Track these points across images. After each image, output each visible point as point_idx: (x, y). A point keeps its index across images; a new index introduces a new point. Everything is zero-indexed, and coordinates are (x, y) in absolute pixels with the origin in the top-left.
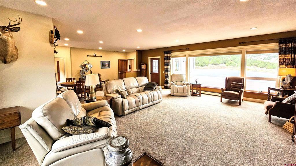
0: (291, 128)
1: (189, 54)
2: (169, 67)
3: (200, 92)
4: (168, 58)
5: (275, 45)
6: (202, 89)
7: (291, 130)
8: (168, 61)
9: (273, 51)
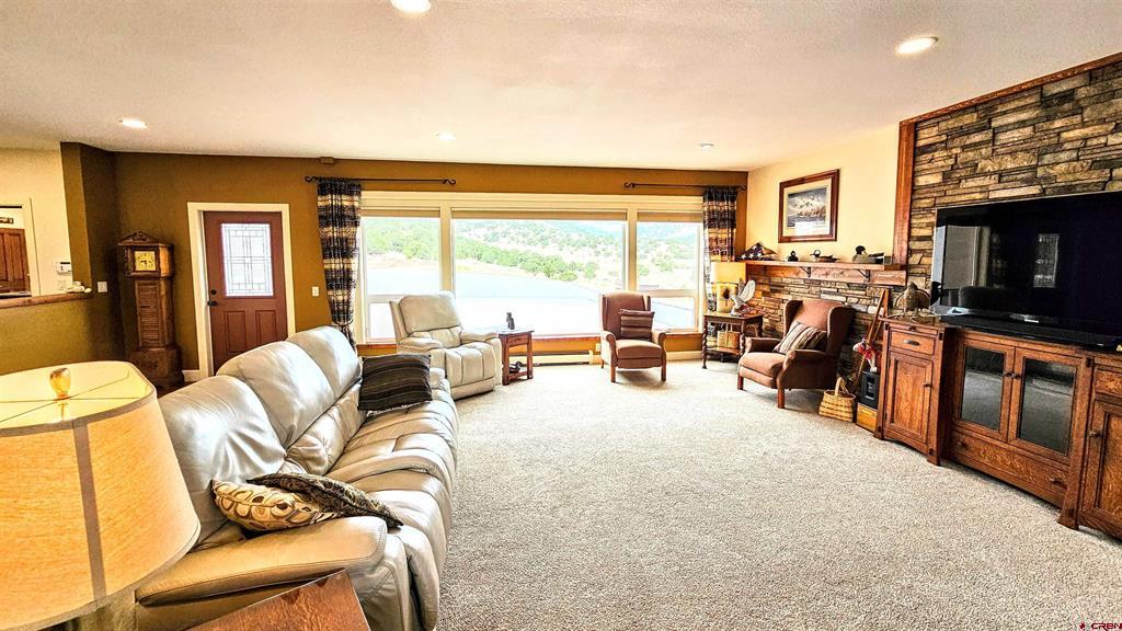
0: (843, 409)
1: (454, 204)
2: (354, 264)
3: (529, 360)
4: (343, 216)
5: (694, 203)
6: (535, 347)
7: (844, 414)
8: (346, 232)
9: (692, 217)
